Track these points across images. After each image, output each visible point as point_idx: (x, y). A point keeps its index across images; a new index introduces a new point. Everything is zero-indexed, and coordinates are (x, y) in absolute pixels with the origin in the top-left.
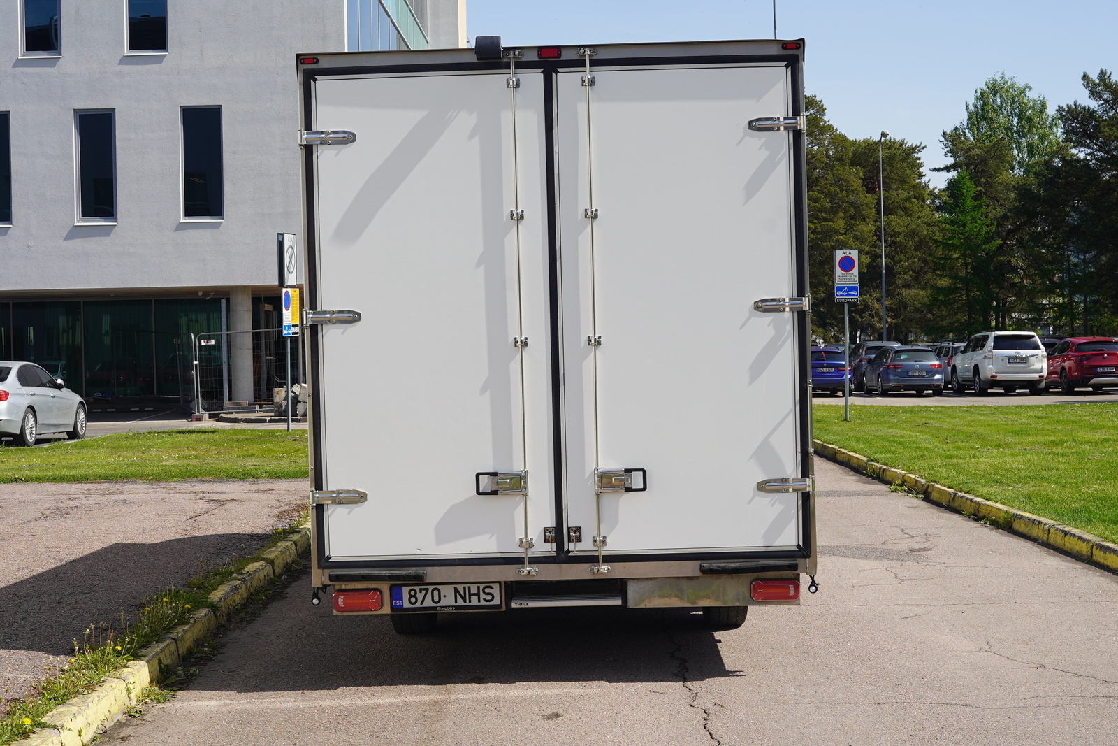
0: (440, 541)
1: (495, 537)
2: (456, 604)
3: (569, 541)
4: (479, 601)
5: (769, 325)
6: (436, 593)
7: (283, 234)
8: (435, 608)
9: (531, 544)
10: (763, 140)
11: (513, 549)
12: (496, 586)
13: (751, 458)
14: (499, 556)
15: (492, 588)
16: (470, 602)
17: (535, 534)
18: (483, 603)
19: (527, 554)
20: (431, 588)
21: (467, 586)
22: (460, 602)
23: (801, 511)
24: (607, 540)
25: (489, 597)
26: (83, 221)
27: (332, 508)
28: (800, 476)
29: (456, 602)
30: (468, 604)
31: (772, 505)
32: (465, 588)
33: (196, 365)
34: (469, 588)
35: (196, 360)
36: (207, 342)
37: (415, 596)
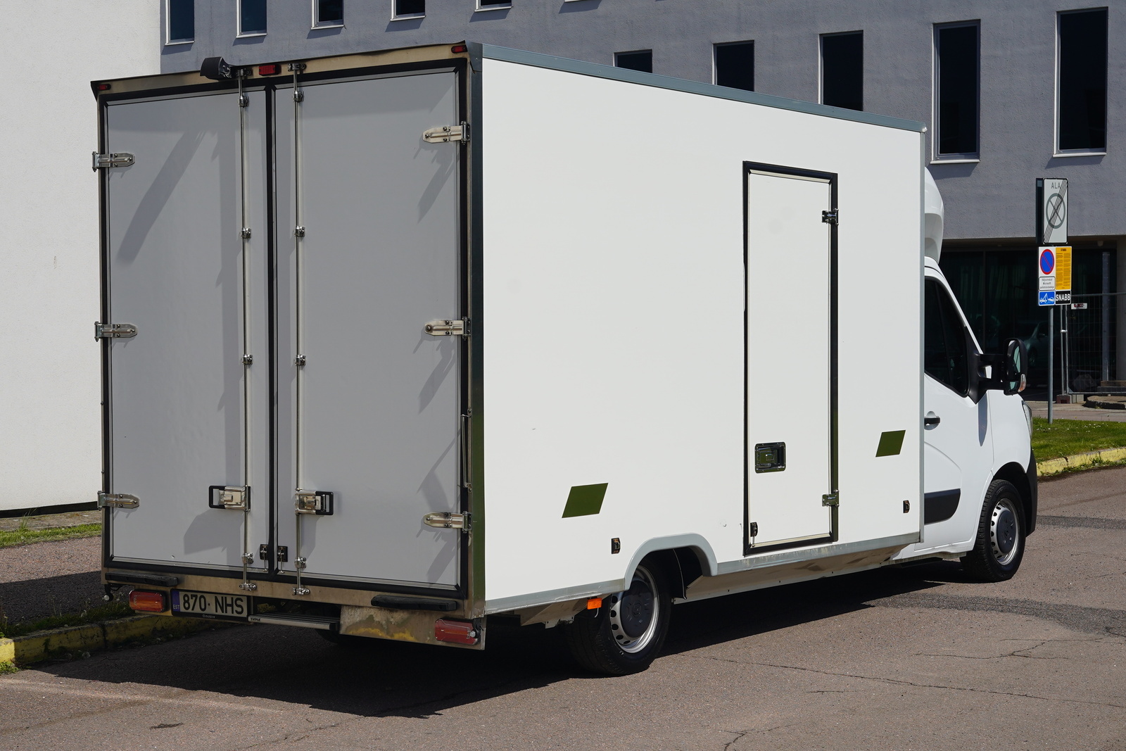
0: (188, 550)
1: (225, 551)
2: (217, 614)
3: (278, 560)
4: (233, 613)
5: (437, 350)
6: (202, 600)
7: (1042, 180)
8: (200, 615)
9: (251, 561)
10: (435, 152)
11: (238, 563)
12: (245, 599)
13: (419, 490)
14: (227, 569)
15: (242, 601)
16: (226, 612)
17: (253, 550)
18: (235, 614)
19: (245, 569)
20: (199, 595)
21: (224, 596)
22: (219, 612)
23: (460, 549)
24: (306, 562)
25: (239, 610)
26: (941, 159)
27: (116, 510)
28: (459, 511)
29: (216, 611)
30: (224, 614)
31: (436, 540)
32: (222, 598)
33: (1064, 334)
34: (226, 598)
35: (1064, 329)
36: (1079, 306)
37: (188, 602)
